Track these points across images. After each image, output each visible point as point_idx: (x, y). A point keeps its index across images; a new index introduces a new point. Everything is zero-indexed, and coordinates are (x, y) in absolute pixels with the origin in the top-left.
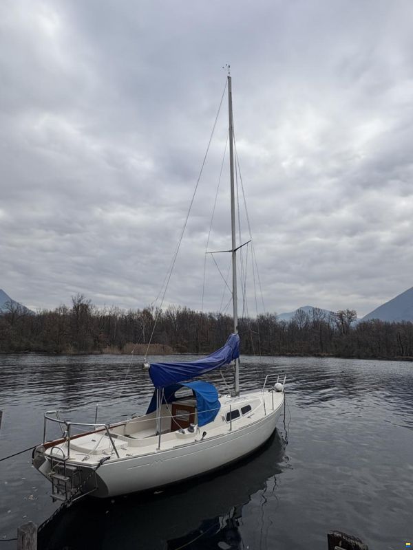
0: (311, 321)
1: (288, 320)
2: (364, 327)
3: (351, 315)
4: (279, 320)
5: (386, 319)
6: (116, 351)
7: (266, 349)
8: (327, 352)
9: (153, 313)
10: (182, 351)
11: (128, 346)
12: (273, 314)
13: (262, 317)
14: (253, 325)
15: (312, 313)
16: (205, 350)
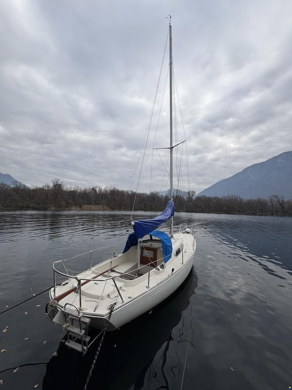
0: (175, 195)
1: (164, 195)
2: (198, 199)
3: (194, 192)
4: (160, 195)
5: (208, 195)
6: (78, 209)
7: (154, 208)
8: (182, 210)
9: (97, 190)
10: (113, 209)
11: (85, 206)
12: (158, 192)
13: (152, 193)
14: (148, 196)
15: (176, 192)
16: (124, 209)
